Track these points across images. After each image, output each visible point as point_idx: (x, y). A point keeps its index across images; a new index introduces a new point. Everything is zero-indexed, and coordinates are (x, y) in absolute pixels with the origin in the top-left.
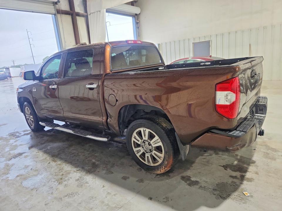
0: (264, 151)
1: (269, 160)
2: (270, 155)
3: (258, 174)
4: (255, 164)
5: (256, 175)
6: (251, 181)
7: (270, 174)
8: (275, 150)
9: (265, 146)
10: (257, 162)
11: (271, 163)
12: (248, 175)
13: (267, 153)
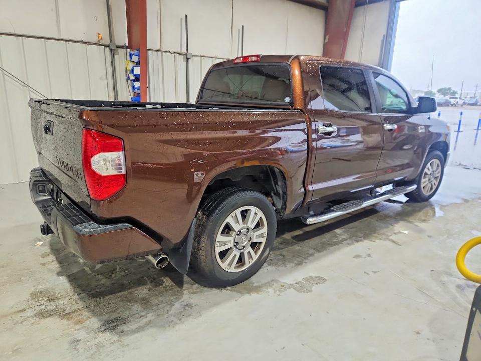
0: (61, 302)
1: (39, 288)
2: (45, 299)
3: (41, 264)
4: (55, 272)
5: (43, 262)
6: (43, 254)
7: (26, 271)
8: (44, 315)
9: (69, 314)
10: (55, 276)
11: (34, 286)
12: (52, 258)
13: (53, 300)
